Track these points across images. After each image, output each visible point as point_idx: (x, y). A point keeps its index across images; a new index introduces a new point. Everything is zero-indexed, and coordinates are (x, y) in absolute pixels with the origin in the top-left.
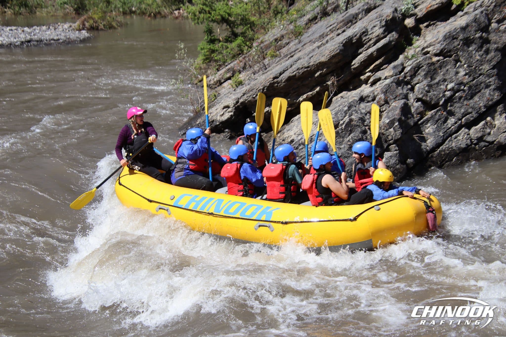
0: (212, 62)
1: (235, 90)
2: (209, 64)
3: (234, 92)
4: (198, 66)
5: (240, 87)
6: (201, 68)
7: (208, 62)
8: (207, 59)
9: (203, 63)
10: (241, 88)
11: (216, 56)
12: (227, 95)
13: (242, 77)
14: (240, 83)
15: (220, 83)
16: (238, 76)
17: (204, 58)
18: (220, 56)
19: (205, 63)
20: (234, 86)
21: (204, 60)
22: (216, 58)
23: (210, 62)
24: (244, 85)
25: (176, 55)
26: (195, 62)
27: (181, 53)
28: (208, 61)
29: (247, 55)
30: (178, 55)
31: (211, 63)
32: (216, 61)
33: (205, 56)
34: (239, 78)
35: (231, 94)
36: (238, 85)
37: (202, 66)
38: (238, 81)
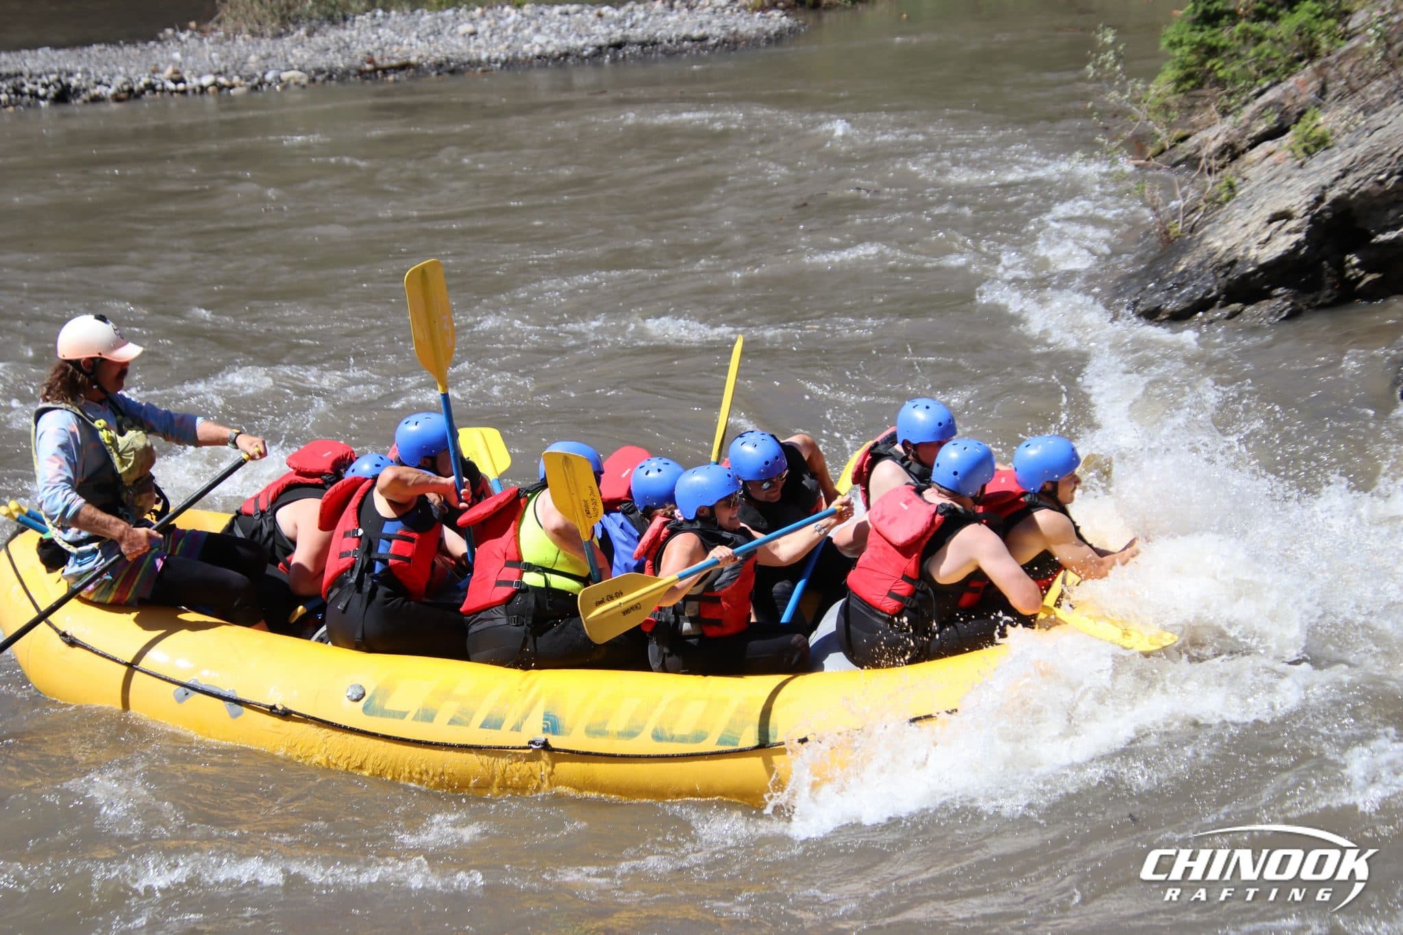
0: (1207, 86)
1: (1301, 166)
2: (1193, 93)
3: (1300, 172)
4: (1159, 101)
5: (1322, 154)
6: (1166, 107)
7: (1193, 87)
8: (1189, 77)
9: (1175, 92)
10: (1325, 159)
11: (1221, 68)
12: (1275, 182)
13: (1326, 121)
14: (1321, 144)
15: (1231, 152)
16: (1313, 119)
17: (1181, 73)
18: (1235, 67)
19: (1184, 91)
20: (1301, 154)
21: (1181, 81)
22: (1221, 74)
23: (1200, 85)
24: (1337, 149)
25: (1089, 67)
26: (1147, 89)
27: (1105, 62)
28: (1192, 82)
29: (1332, 59)
30: (1094, 67)
31: (1206, 90)
32: (1224, 81)
33: (1183, 67)
34: (1317, 126)
35: (1289, 178)
36: (1312, 149)
37: (1171, 100)
38: (1313, 135)
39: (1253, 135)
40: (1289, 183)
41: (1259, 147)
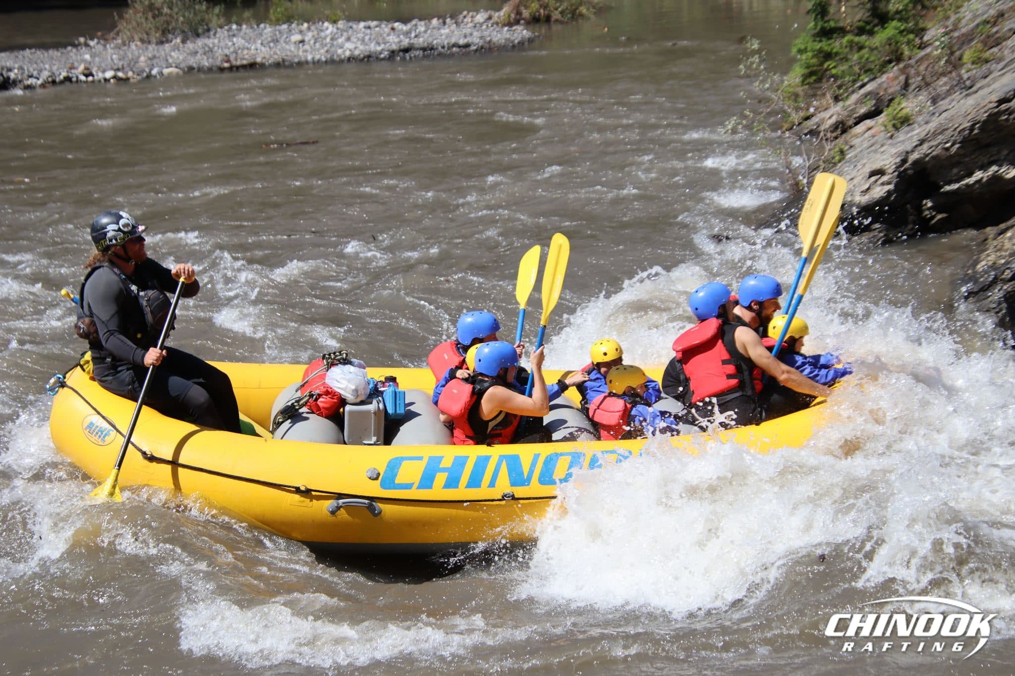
0: (824, 80)
1: (891, 137)
2: (815, 85)
3: (890, 141)
4: (791, 90)
5: (905, 129)
6: (796, 96)
7: (815, 81)
8: (811, 74)
9: (803, 84)
10: (908, 132)
11: (834, 67)
12: (873, 148)
13: (908, 106)
14: (905, 121)
15: (842, 128)
16: (899, 104)
17: (807, 71)
18: (844, 67)
19: (808, 84)
20: (890, 128)
21: (806, 77)
22: (834, 71)
23: (819, 80)
24: (916, 125)
25: (741, 67)
26: (782, 81)
27: (752, 63)
28: (814, 78)
29: (912, 62)
30: (745, 66)
31: (824, 84)
32: (836, 77)
33: (808, 67)
34: (902, 109)
35: (882, 146)
36: (899, 125)
37: (800, 90)
38: (899, 115)
39: (858, 115)
40: (882, 149)
41: (862, 124)
